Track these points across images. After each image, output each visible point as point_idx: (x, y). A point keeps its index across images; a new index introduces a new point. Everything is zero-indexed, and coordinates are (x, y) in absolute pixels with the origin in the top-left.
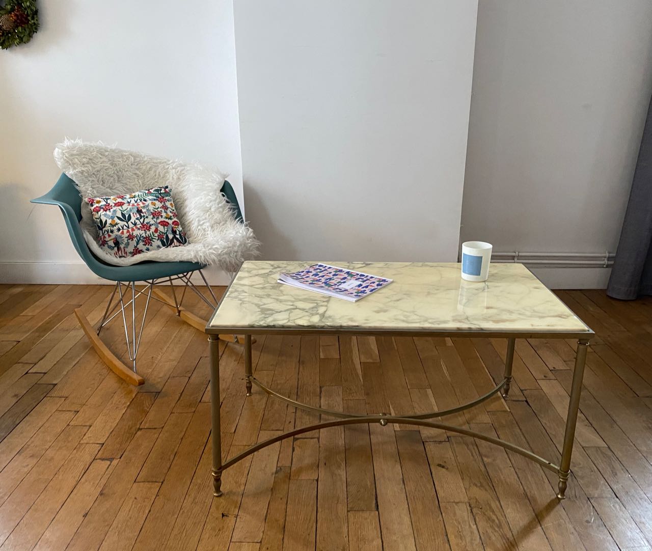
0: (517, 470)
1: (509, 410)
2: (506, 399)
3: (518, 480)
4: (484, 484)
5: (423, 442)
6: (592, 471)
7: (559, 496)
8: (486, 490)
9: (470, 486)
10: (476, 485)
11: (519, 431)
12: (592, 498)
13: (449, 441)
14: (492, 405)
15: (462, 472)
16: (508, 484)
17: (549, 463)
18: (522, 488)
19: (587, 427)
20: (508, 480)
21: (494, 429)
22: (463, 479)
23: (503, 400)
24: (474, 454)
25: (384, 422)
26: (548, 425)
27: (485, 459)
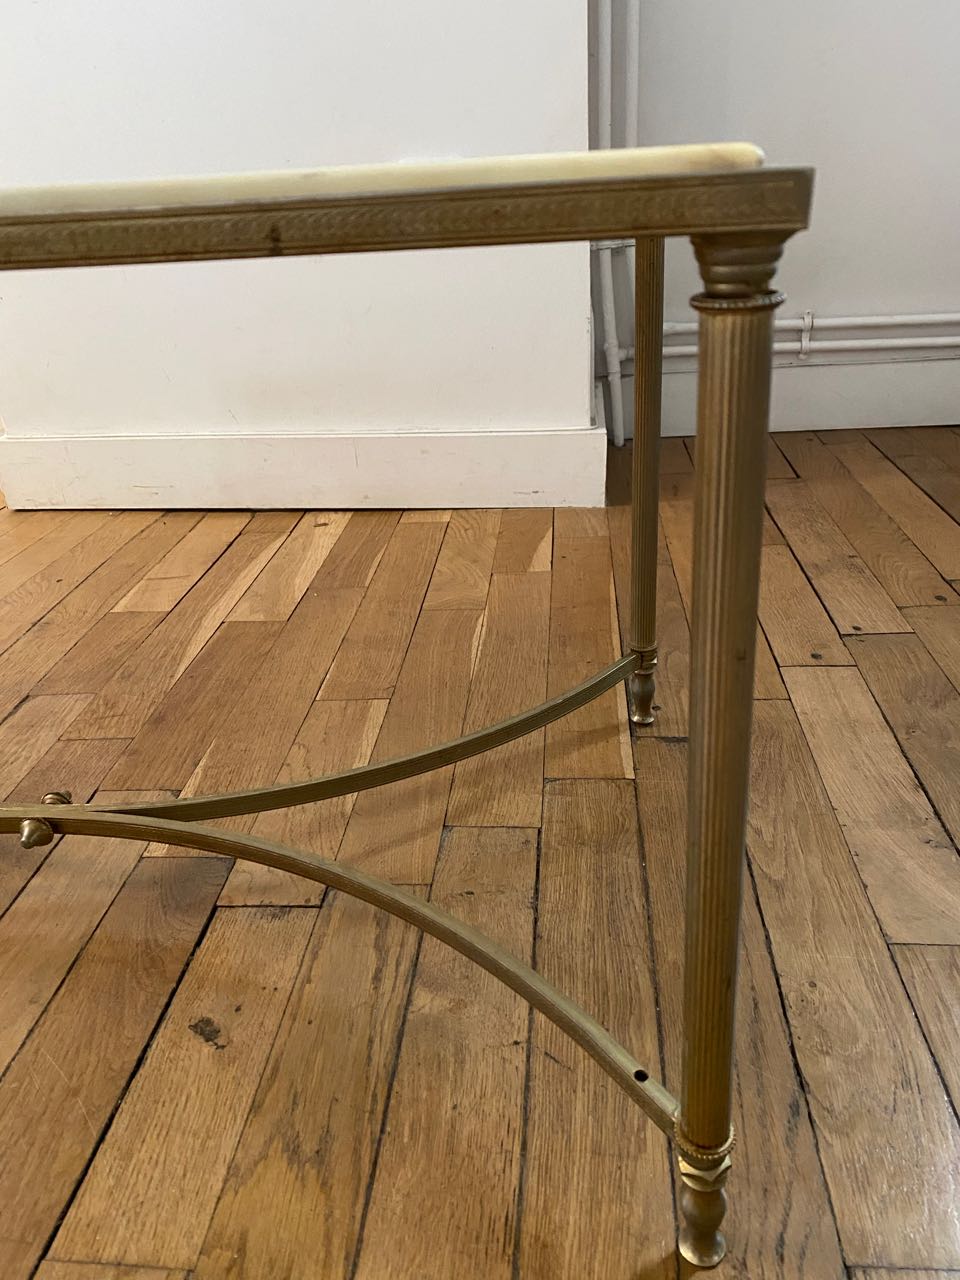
0: (538, 1067)
1: (630, 775)
2: (641, 732)
3: (517, 1124)
4: (340, 1148)
5: (215, 908)
6: (906, 1084)
7: (687, 1253)
8: (325, 1185)
9: (264, 1157)
10: (293, 1152)
11: (633, 862)
12: (865, 1269)
13: (320, 907)
14: (575, 755)
15: (276, 1070)
16: (451, 1150)
17: (641, 1076)
18: (515, 1182)
19: (929, 850)
20: (469, 1126)
21: (533, 853)
22: (255, 1108)
23: (625, 737)
24: (389, 971)
25: (30, 836)
26: (767, 837)
27: (423, 1000)
